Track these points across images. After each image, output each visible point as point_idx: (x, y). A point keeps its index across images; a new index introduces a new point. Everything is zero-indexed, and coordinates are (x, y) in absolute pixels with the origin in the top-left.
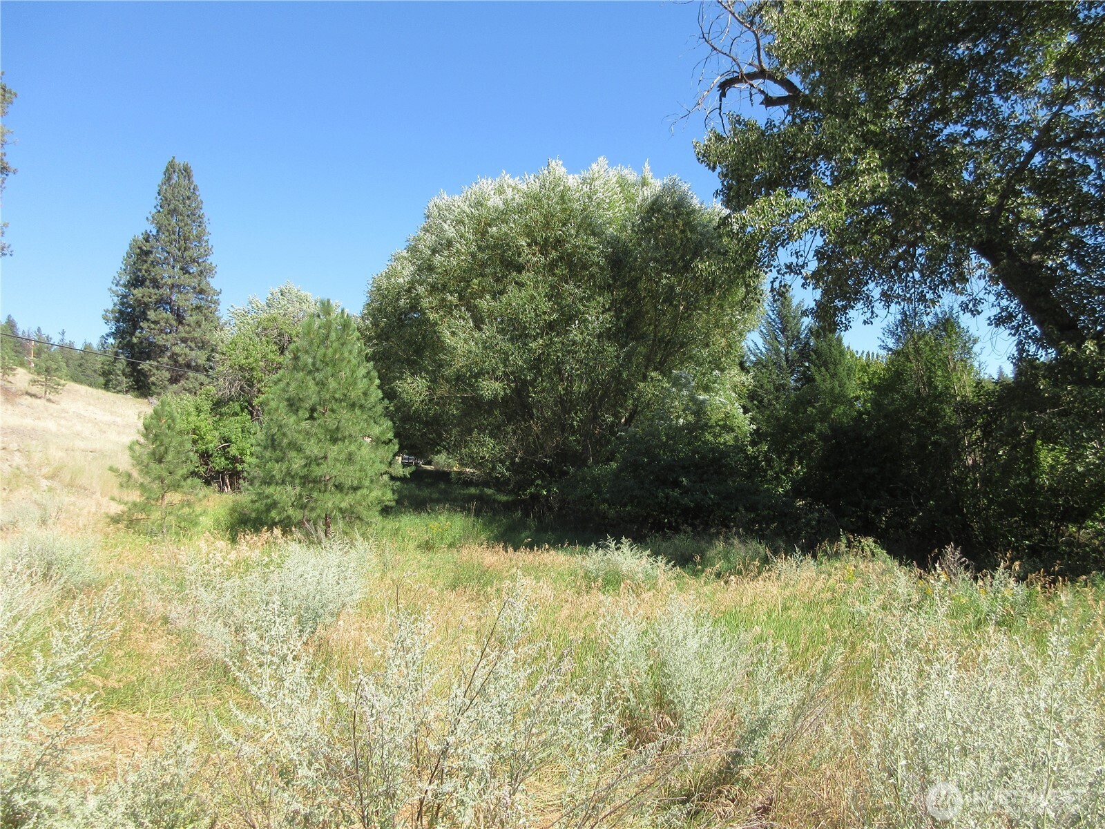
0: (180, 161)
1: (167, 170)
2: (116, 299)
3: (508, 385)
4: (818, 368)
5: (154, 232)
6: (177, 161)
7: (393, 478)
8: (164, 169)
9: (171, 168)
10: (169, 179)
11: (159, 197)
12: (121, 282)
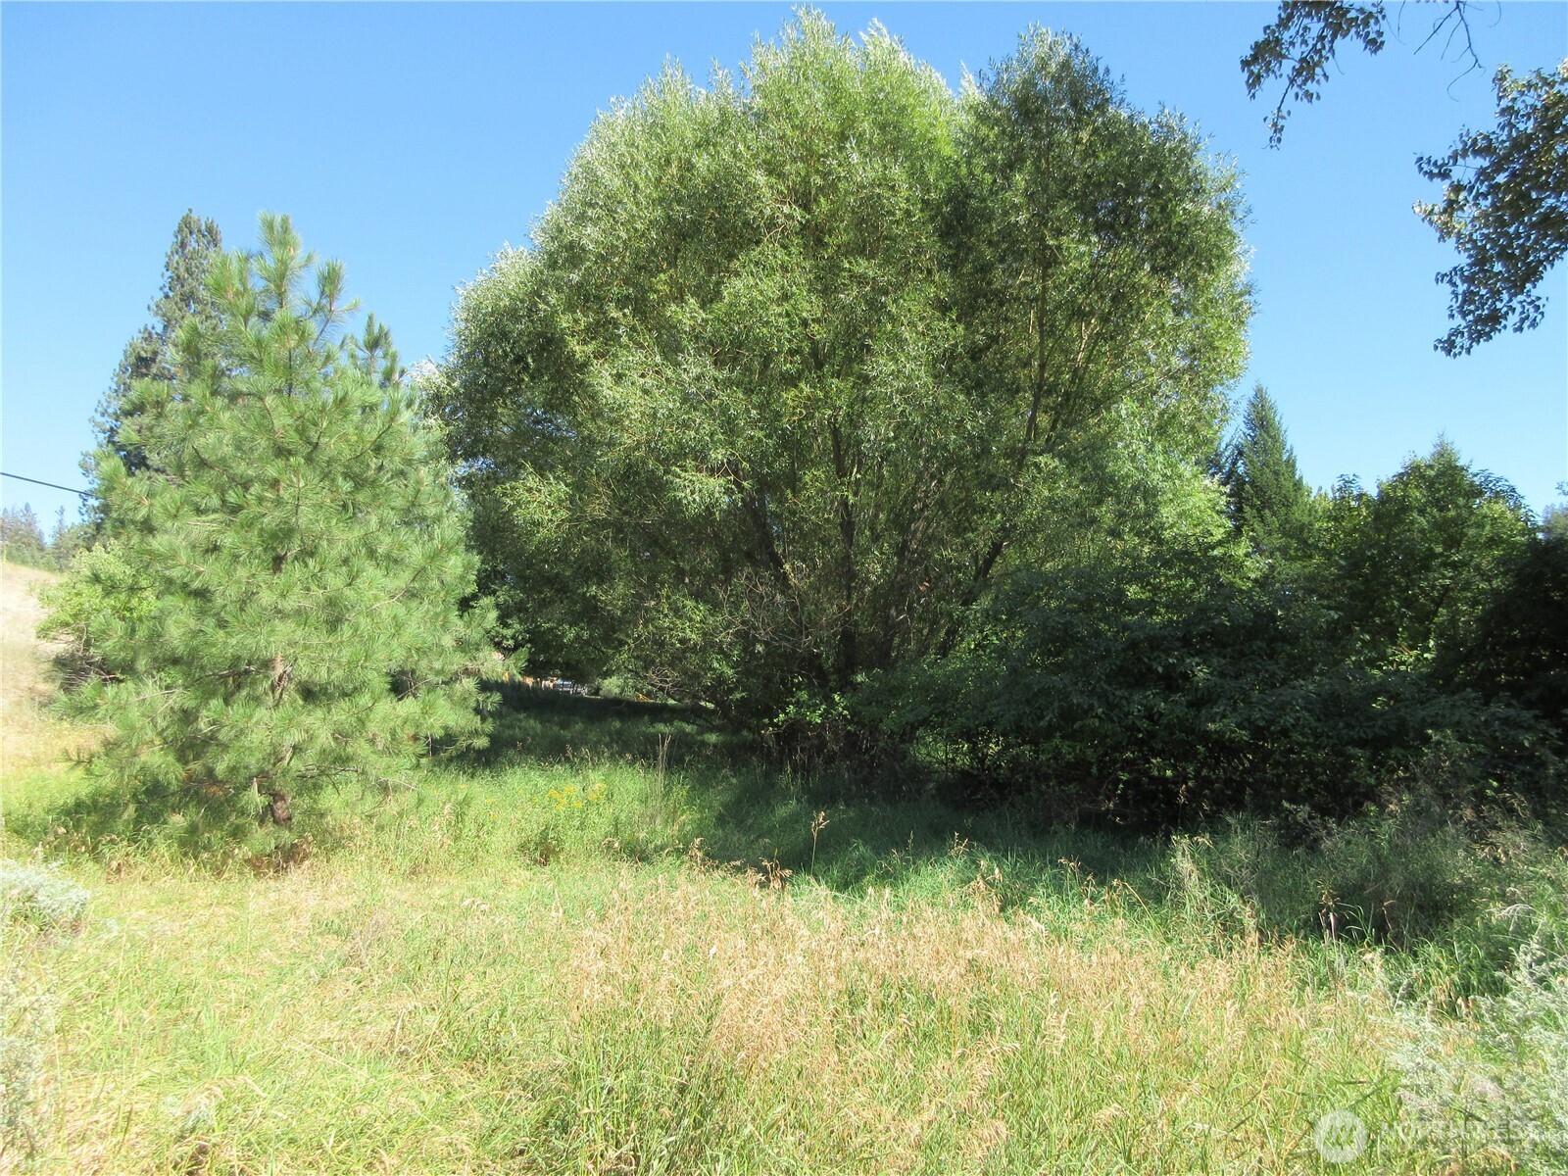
0: (202, 217)
1: (180, 230)
2: (101, 436)
3: (735, 483)
4: (1259, 511)
5: (159, 329)
6: (195, 216)
7: (485, 686)
8: (176, 228)
9: (187, 226)
10: (183, 245)
11: (169, 274)
12: (111, 411)
